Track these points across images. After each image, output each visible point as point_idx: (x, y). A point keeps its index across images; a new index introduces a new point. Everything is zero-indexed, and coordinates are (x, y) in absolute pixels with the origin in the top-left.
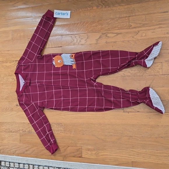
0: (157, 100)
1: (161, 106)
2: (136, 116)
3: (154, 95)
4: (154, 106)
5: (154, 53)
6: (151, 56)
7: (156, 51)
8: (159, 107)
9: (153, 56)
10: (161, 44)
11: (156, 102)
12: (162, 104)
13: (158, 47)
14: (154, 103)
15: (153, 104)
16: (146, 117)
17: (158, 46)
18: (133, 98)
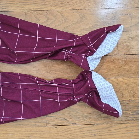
0: (108, 92)
1: (115, 102)
2: (70, 132)
3: (103, 83)
4: (102, 101)
5: (106, 46)
6: (100, 52)
7: (110, 43)
8: (112, 103)
9: (104, 52)
10: (122, 30)
11: (106, 95)
12: (117, 99)
13: (115, 36)
14: (104, 97)
15: (101, 99)
16: (89, 134)
17: (115, 34)
18: (62, 95)
